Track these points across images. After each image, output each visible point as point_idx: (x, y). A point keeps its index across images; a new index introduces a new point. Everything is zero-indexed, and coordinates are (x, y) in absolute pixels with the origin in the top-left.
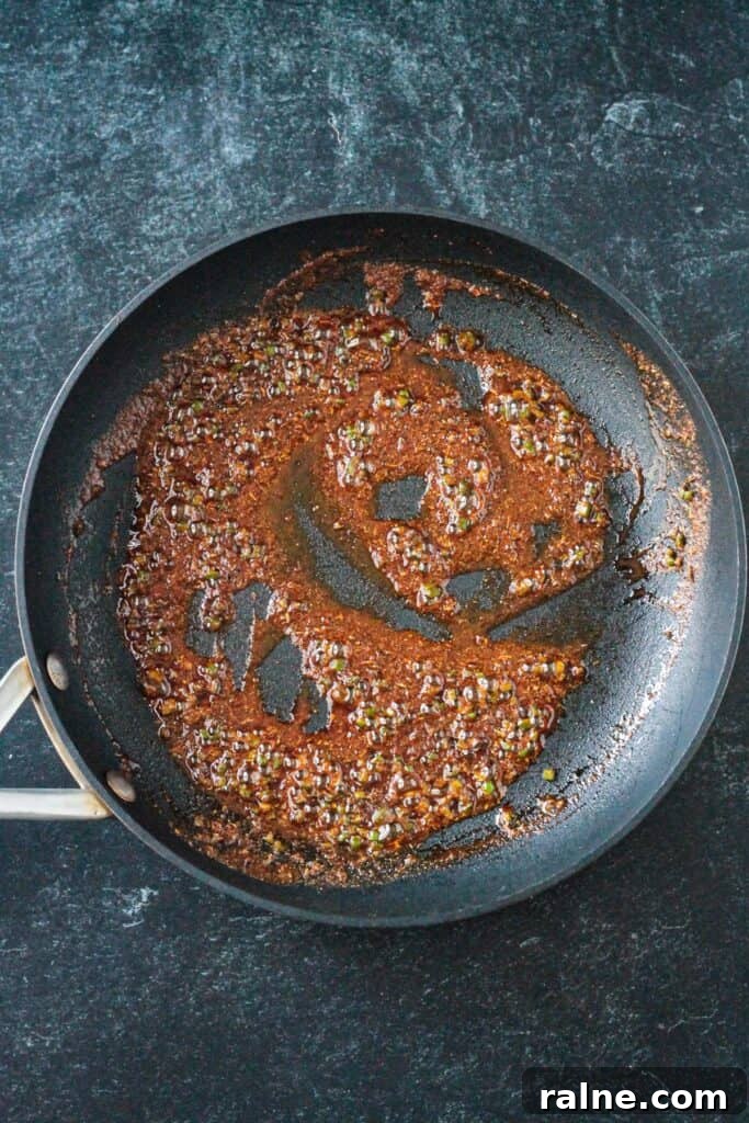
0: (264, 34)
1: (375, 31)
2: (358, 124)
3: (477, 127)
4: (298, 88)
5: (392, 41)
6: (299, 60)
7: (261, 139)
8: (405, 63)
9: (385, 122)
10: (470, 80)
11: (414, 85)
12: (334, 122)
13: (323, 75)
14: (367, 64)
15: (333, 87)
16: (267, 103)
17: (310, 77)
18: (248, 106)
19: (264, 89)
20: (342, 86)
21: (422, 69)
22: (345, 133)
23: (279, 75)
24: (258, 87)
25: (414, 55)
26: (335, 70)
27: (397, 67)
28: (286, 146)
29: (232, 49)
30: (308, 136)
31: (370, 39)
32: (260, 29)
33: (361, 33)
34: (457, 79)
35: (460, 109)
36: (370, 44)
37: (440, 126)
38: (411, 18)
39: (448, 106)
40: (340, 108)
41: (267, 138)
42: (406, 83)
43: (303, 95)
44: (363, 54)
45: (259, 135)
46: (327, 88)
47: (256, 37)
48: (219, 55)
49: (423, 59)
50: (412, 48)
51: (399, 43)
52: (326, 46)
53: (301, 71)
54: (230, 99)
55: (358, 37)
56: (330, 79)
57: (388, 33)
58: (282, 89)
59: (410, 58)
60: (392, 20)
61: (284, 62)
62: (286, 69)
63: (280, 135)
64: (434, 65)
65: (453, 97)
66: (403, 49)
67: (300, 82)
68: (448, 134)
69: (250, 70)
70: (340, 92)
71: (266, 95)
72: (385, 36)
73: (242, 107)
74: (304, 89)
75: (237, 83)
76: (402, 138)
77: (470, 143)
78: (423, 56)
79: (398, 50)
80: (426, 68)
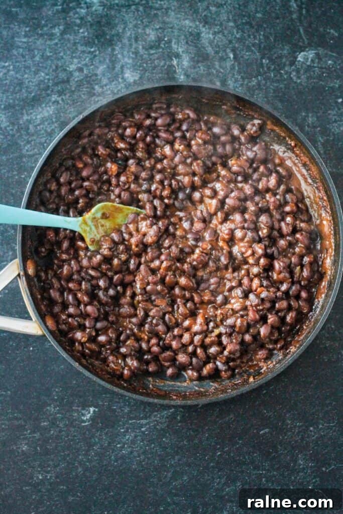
0: (143, 23)
1: (194, 21)
2: (186, 63)
3: (239, 64)
4: (158, 47)
5: (201, 25)
6: (159, 34)
7: (142, 70)
8: (207, 35)
9: (198, 62)
10: (237, 42)
11: (211, 45)
12: (175, 62)
13: (170, 41)
14: (190, 36)
15: (174, 46)
16: (145, 54)
17: (164, 42)
18: (136, 56)
19: (143, 48)
20: (178, 46)
21: (214, 38)
22: (180, 67)
23: (150, 41)
24: (141, 47)
25: (211, 32)
26: (175, 39)
27: (203, 37)
28: (153, 73)
29: (129, 29)
30: (163, 68)
31: (191, 24)
32: (141, 21)
33: (187, 22)
34: (230, 42)
35: (232, 56)
36: (191, 27)
37: (223, 64)
38: (209, 14)
39: (227, 54)
40: (177, 56)
41: (145, 70)
42: (207, 44)
43: (161, 50)
44: (188, 31)
45: (141, 68)
46: (171, 47)
47: (139, 24)
48: (123, 32)
49: (215, 33)
50: (210, 29)
51: (204, 26)
52: (172, 28)
53: (160, 40)
54: (128, 52)
55: (185, 24)
56: (173, 43)
57: (199, 22)
58: (151, 48)
59: (209, 33)
60: (201, 16)
61: (152, 35)
62: (153, 39)
63: (150, 68)
64: (220, 36)
65: (228, 50)
66: (206, 29)
67: (159, 45)
68: (226, 67)
69: (136, 39)
70: (178, 49)
71: (144, 50)
72: (198, 23)
73: (134, 56)
74: (161, 47)
75: (131, 45)
76: (205, 69)
77: (236, 71)
78: (215, 32)
79: (204, 29)
80: (216, 38)
